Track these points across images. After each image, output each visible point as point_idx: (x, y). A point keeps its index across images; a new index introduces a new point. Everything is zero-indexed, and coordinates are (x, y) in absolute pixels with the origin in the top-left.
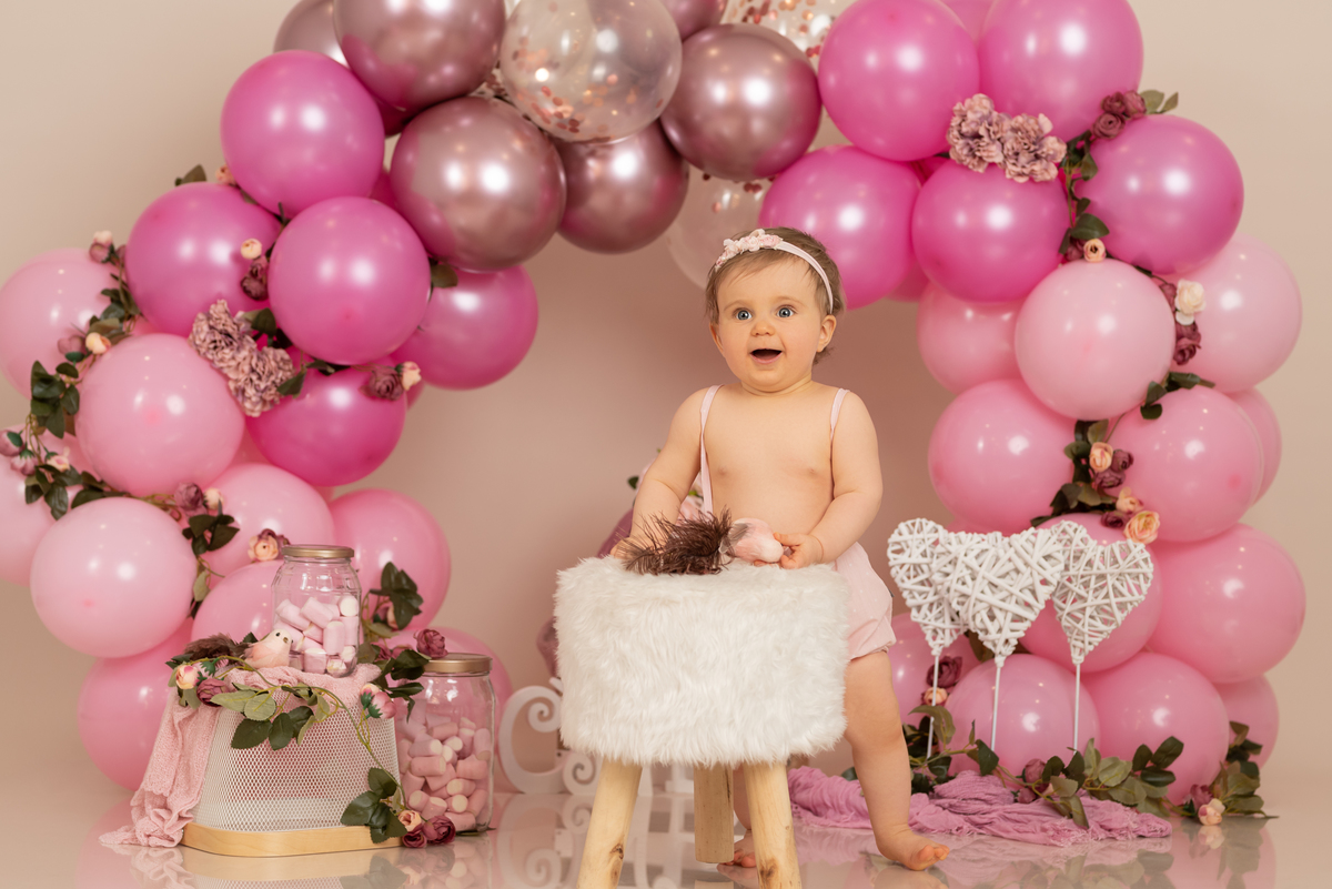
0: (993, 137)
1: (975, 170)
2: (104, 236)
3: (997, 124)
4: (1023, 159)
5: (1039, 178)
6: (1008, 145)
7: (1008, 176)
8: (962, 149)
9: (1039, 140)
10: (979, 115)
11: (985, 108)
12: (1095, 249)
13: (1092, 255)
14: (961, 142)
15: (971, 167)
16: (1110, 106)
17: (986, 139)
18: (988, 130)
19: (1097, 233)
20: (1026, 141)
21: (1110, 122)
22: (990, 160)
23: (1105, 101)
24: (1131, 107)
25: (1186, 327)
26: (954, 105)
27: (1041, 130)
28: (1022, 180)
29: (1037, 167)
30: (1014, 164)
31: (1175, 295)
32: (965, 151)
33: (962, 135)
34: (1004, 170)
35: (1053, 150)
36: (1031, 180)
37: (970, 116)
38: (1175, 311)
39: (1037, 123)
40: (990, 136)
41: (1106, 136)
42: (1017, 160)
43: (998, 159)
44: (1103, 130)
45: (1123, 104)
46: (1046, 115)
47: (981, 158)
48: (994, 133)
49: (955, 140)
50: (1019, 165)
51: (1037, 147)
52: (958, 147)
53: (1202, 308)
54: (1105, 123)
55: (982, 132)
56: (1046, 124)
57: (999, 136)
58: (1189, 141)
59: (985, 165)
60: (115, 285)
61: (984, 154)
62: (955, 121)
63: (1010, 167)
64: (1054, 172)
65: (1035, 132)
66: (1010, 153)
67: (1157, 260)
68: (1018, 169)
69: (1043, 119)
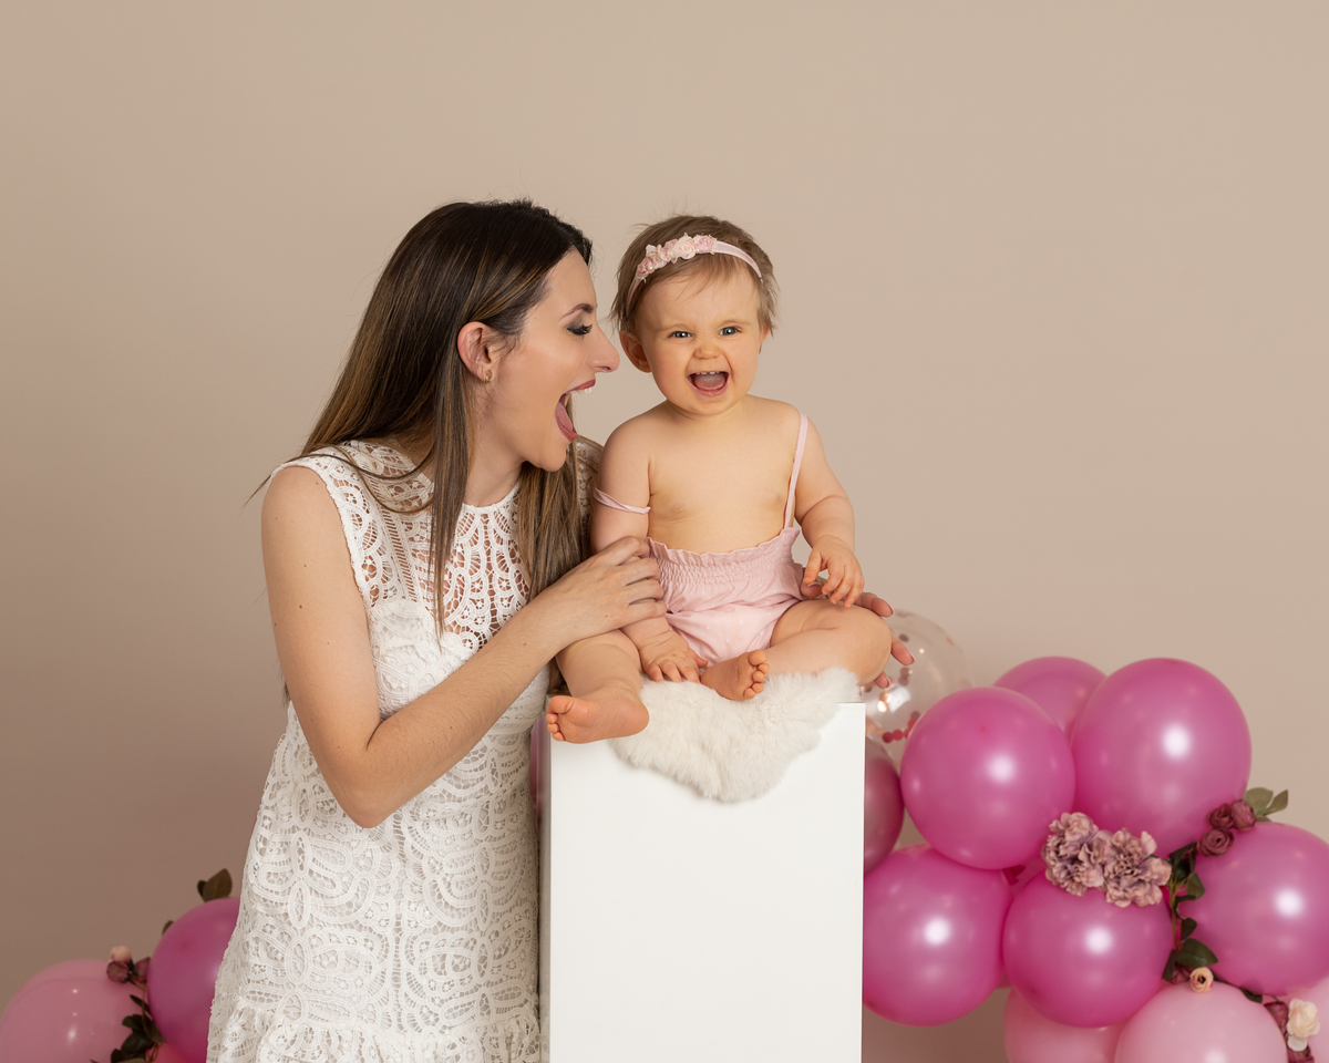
0: (1093, 861)
1: (1073, 893)
2: (120, 952)
3: (1099, 849)
4: (1125, 882)
5: (1142, 903)
6: (1109, 868)
7: (1109, 900)
8: (1060, 872)
9: (1143, 864)
10: (1077, 837)
11: (1084, 829)
12: (1202, 980)
13: (1200, 985)
14: (1059, 865)
15: (1068, 890)
16: (1217, 821)
17: (1086, 864)
18: (1089, 855)
19: (1204, 960)
20: (1129, 865)
21: (1219, 840)
22: (1090, 885)
23: (1212, 815)
24: (1241, 823)
25: (1298, 1052)
26: (1051, 822)
27: (1144, 852)
28: (1124, 904)
29: (1140, 892)
30: (1116, 888)
31: (1287, 1020)
32: (1063, 875)
33: (1060, 858)
34: (1105, 894)
35: (1158, 873)
36: (1134, 903)
37: (1068, 837)
38: (1285, 1035)
39: (1140, 845)
40: (1089, 860)
41: (1213, 854)
42: (1118, 883)
43: (1098, 882)
44: (1210, 848)
45: (1231, 819)
46: (1149, 833)
47: (1080, 883)
48: (1095, 858)
49: (1052, 863)
50: (1121, 888)
51: (1140, 872)
52: (1055, 871)
53: (1315, 1032)
54: (1212, 840)
55: (1082, 856)
56: (1149, 843)
57: (1099, 860)
58: (1299, 855)
59: (1085, 889)
60: (136, 1010)
61: (1084, 880)
62: (1052, 841)
63: (1111, 891)
64: (1158, 895)
65: (1139, 855)
66: (1112, 877)
67: (1267, 984)
68: (1120, 894)
69: (1146, 837)
